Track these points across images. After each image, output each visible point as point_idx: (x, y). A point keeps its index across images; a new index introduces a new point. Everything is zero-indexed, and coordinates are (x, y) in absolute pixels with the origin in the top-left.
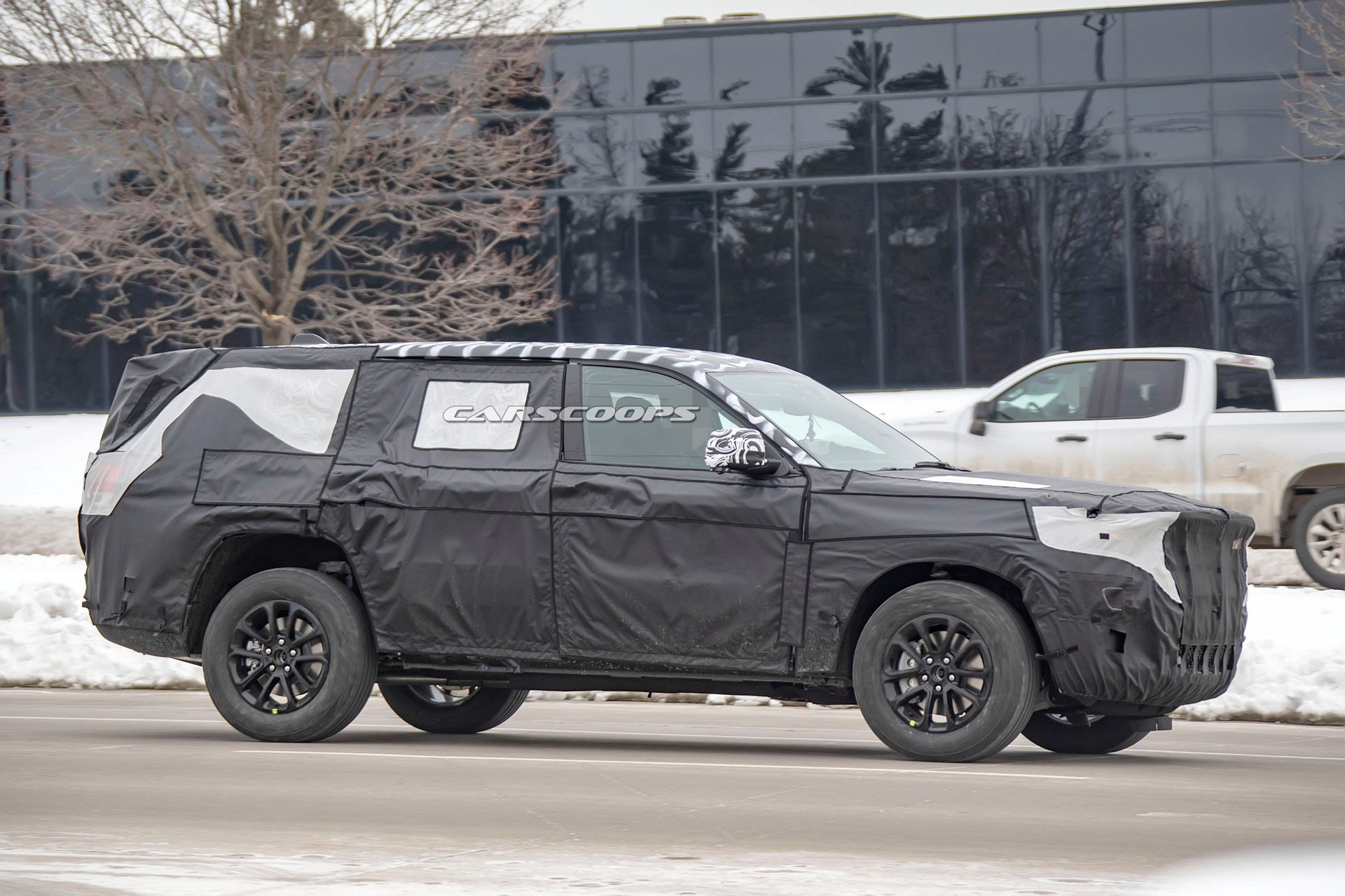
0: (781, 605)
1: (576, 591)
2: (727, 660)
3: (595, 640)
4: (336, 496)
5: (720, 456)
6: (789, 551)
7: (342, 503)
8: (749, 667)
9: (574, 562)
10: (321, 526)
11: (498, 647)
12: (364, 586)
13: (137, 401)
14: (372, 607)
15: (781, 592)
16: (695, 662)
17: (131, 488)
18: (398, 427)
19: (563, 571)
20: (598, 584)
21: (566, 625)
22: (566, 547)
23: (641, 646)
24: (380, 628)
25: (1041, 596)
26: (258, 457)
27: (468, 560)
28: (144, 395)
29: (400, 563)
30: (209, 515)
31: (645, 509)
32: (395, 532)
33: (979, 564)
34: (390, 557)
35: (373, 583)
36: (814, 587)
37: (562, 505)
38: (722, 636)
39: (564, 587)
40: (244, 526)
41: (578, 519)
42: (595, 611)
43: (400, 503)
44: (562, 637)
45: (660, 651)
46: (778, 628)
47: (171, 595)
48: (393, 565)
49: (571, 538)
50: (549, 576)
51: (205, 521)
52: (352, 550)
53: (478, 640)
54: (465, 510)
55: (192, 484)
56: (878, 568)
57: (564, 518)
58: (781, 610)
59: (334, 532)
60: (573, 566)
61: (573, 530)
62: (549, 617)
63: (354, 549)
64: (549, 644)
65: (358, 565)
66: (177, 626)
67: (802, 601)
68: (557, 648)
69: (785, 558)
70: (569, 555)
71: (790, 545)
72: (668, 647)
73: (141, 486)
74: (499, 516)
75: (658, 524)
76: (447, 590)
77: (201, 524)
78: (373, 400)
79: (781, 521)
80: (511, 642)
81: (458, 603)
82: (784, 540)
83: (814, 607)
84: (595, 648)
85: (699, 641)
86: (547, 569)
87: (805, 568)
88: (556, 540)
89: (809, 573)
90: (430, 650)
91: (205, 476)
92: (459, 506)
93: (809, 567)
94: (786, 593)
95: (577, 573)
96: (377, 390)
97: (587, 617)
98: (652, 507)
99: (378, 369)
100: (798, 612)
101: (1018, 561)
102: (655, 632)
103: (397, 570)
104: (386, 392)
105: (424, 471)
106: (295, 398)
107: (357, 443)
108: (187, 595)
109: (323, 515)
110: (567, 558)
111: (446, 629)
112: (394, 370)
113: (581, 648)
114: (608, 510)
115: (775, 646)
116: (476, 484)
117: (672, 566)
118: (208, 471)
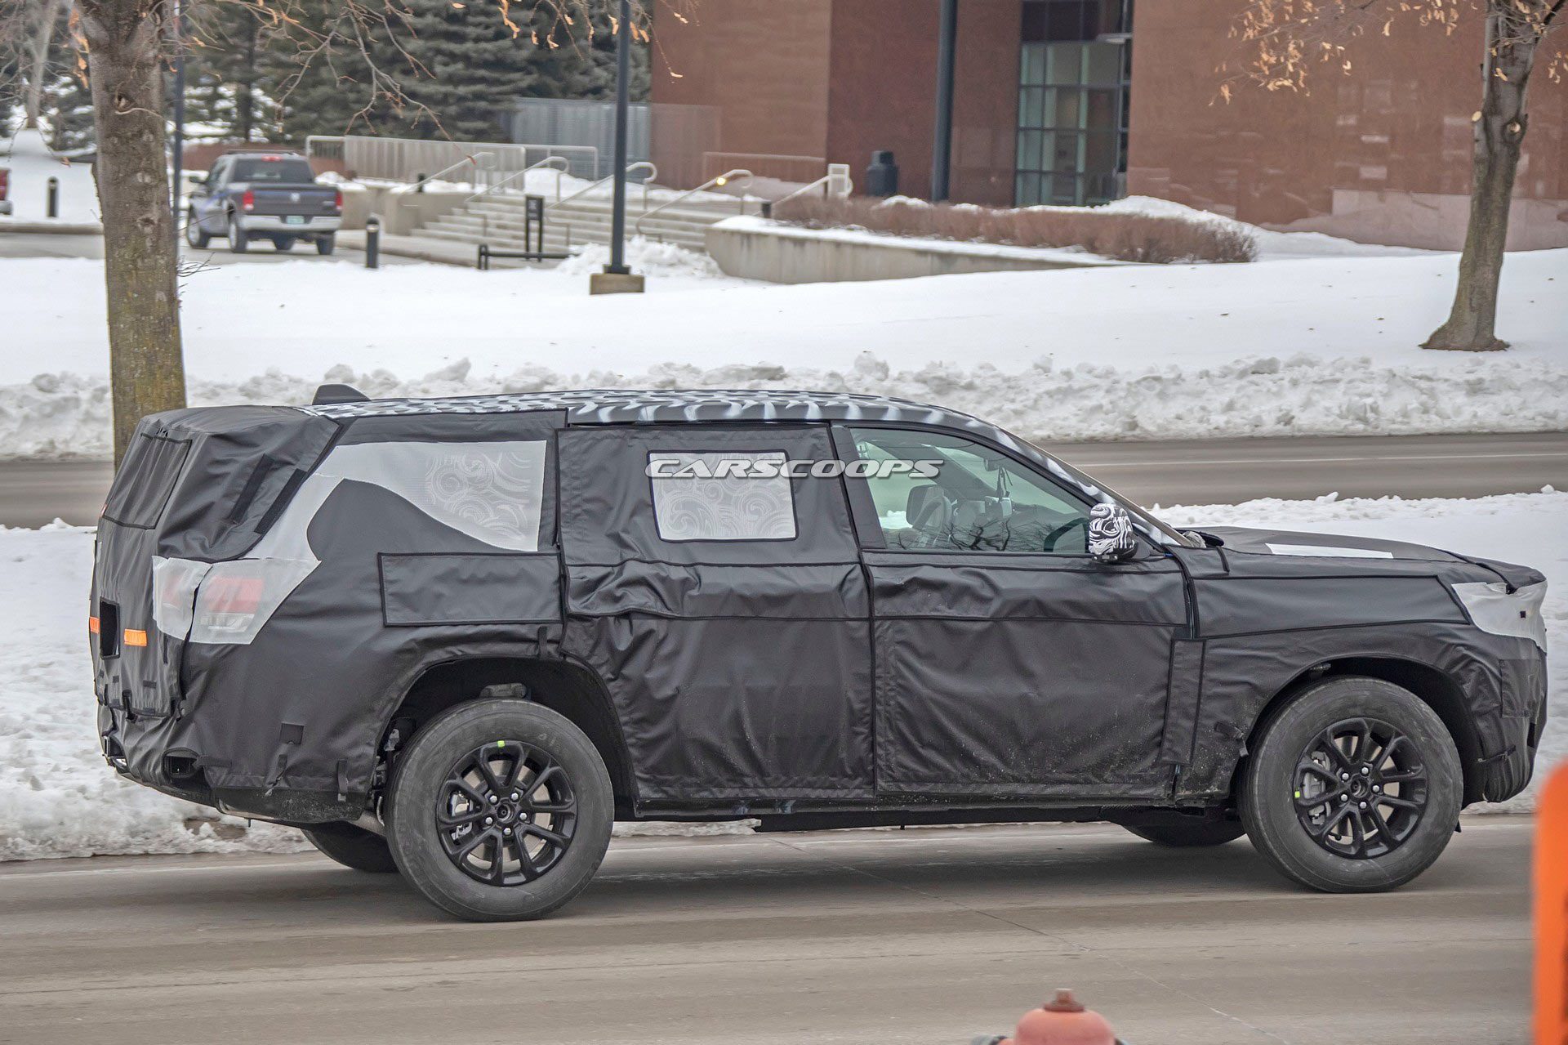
0: (1165, 717)
1: (904, 713)
2: (1089, 786)
3: (922, 770)
4: (585, 607)
5: (1108, 541)
6: (1176, 651)
7: (597, 617)
8: (1117, 792)
9: (903, 677)
10: (567, 646)
11: (793, 786)
12: (623, 719)
13: (241, 489)
14: (633, 745)
15: (1166, 703)
16: (1049, 791)
17: (283, 607)
18: (633, 514)
19: (888, 688)
20: (936, 703)
21: (887, 755)
22: (892, 659)
23: (982, 775)
24: (642, 772)
25: (1485, 690)
26: (454, 562)
27: (763, 682)
28: (249, 482)
29: (678, 689)
30: (413, 640)
31: (995, 605)
32: (667, 649)
33: (1412, 657)
34: (663, 681)
35: (637, 715)
36: (1209, 693)
37: (883, 606)
38: (1089, 758)
39: (888, 708)
40: (458, 650)
41: (906, 624)
42: (928, 736)
43: (669, 613)
44: (881, 770)
45: (1005, 779)
46: (1160, 744)
47: (355, 744)
48: (668, 691)
49: (898, 648)
50: (868, 695)
51: (407, 647)
52: (610, 676)
53: (767, 779)
54: (757, 618)
55: (375, 600)
56: (1292, 667)
57: (888, 623)
58: (1165, 724)
59: (585, 653)
60: (900, 681)
61: (900, 637)
62: (865, 746)
63: (613, 673)
64: (860, 779)
65: (616, 694)
66: (361, 783)
67: (1193, 711)
68: (873, 782)
69: (1171, 660)
70: (896, 668)
71: (1178, 644)
72: (1016, 774)
73: (297, 604)
74: (805, 623)
75: (1011, 626)
76: (737, 721)
77: (401, 651)
78: (585, 481)
79: (1164, 616)
80: (810, 778)
81: (750, 735)
82: (1168, 637)
83: (1208, 717)
84: (921, 780)
85: (1056, 765)
86: (865, 688)
87: (1198, 671)
88: (879, 650)
89: (1201, 677)
90: (705, 794)
91: (389, 589)
92: (748, 613)
93: (1202, 668)
94: (1173, 702)
95: (906, 690)
96: (587, 466)
97: (916, 744)
98: (1003, 605)
99: (581, 439)
100: (1188, 724)
101: (1461, 651)
102: (1002, 757)
103: (670, 700)
104: (600, 469)
105: (691, 570)
106: (471, 480)
107: (579, 537)
108: (373, 742)
109: (569, 632)
110: (893, 672)
111: (729, 767)
112: (599, 441)
113: (902, 782)
114: (948, 612)
115: (1154, 766)
116: (771, 585)
117: (1026, 674)
118: (392, 582)
